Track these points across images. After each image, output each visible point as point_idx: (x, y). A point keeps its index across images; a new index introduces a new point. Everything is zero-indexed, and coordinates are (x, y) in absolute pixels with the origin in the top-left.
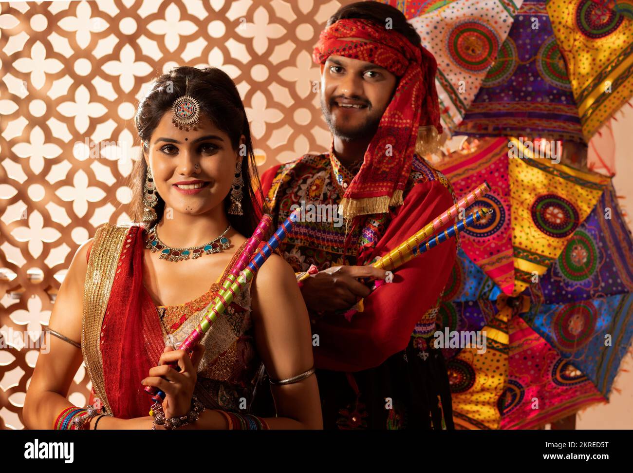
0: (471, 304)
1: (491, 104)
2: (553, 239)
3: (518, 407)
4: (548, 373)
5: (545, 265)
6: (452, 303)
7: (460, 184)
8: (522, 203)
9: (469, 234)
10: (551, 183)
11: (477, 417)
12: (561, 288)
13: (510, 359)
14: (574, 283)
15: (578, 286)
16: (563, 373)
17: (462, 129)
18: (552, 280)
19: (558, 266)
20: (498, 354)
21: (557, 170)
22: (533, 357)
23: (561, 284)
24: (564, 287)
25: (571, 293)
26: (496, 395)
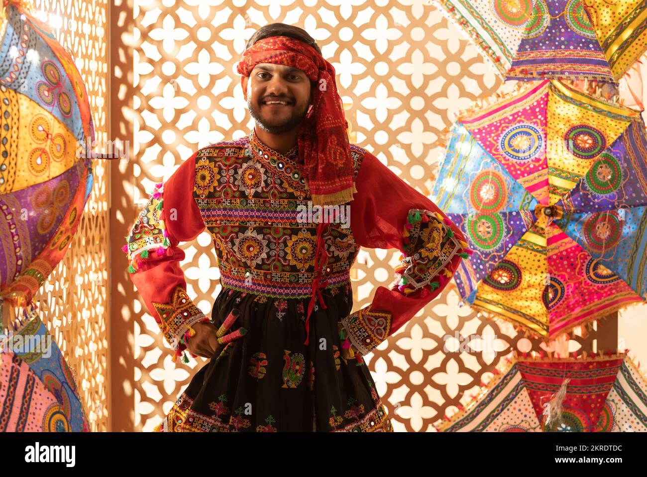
0: (514, 214)
1: (532, 53)
2: (582, 160)
3: (561, 302)
4: (582, 271)
5: (574, 181)
6: (499, 214)
7: (508, 119)
8: (557, 132)
9: (512, 157)
10: (584, 116)
11: (529, 312)
12: (590, 200)
13: (550, 259)
14: (601, 195)
15: (604, 198)
16: (596, 271)
17: (512, 74)
18: (581, 193)
19: (585, 181)
20: (538, 255)
21: (591, 106)
22: (568, 258)
23: (590, 196)
24: (592, 199)
25: (598, 204)
26: (540, 291)
